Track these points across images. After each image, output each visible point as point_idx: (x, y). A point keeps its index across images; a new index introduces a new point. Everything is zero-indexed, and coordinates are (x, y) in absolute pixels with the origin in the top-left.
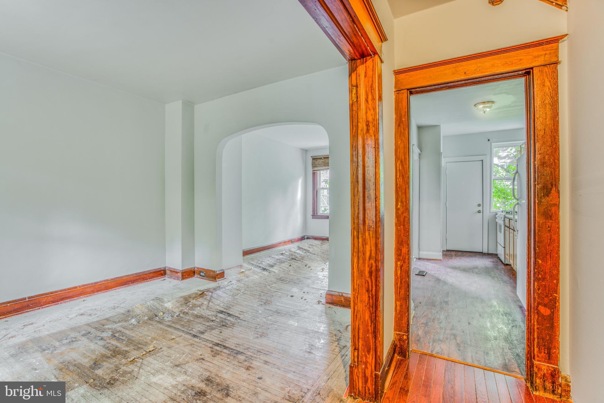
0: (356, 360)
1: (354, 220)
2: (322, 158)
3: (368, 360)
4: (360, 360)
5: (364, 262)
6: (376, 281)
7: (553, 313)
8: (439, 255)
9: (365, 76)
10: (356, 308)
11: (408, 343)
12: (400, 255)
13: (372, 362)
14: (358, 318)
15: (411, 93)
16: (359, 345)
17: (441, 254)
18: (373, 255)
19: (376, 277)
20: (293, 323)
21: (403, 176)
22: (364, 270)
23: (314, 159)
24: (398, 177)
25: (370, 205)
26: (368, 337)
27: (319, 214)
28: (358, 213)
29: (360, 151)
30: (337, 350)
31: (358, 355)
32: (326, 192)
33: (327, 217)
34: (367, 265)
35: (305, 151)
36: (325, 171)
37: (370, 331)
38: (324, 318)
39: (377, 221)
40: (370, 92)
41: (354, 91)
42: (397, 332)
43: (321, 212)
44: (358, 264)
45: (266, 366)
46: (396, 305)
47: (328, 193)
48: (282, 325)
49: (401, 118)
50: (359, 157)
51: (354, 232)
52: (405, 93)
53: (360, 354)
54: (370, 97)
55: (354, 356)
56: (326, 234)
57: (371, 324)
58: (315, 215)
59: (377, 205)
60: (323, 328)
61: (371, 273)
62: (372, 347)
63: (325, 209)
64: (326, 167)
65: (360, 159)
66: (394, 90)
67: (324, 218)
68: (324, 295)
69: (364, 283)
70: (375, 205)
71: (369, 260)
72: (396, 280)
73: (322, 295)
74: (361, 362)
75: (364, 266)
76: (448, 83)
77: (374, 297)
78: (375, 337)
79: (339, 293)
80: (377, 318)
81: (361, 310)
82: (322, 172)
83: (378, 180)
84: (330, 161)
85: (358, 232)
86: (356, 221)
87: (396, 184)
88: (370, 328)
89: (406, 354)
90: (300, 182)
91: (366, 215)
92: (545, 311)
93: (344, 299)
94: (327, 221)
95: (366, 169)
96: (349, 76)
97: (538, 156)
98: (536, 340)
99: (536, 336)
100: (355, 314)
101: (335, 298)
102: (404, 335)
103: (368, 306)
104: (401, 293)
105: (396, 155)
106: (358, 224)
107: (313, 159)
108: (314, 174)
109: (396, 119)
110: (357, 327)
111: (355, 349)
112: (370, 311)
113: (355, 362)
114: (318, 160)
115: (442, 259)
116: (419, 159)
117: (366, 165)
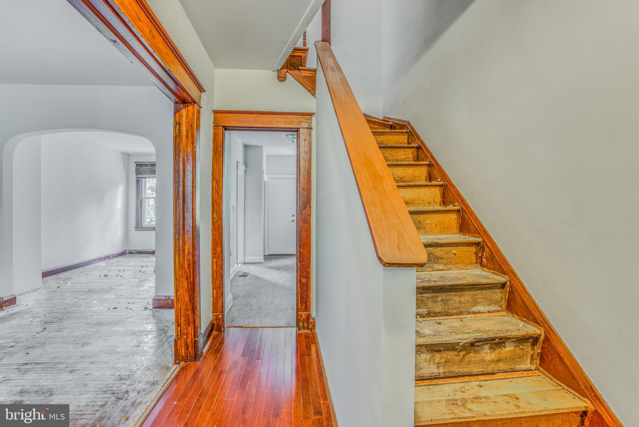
0: (179, 334)
1: (176, 226)
2: (148, 165)
3: (189, 331)
4: (182, 332)
5: (184, 258)
6: (193, 271)
7: (307, 281)
8: (261, 259)
9: (187, 118)
10: (178, 293)
11: (223, 320)
12: (215, 254)
13: (191, 332)
14: (180, 301)
15: (226, 129)
16: (181, 322)
17: (263, 257)
18: (191, 251)
19: (193, 268)
20: (120, 329)
21: (218, 192)
22: (184, 263)
23: (139, 165)
24: (214, 193)
25: (188, 215)
26: (188, 314)
27: (143, 226)
28: (179, 221)
29: (181, 174)
30: (165, 339)
31: (181, 329)
32: (152, 202)
33: (154, 229)
34: (186, 260)
35: (127, 156)
36: (151, 179)
37: (190, 309)
38: (152, 320)
39: (194, 227)
40: (190, 130)
41: (178, 127)
42: (214, 314)
43: (147, 223)
44: (179, 260)
45: (92, 365)
46: (213, 293)
47: (154, 203)
48: (106, 333)
49: (217, 147)
50: (180, 179)
51: (176, 236)
52: (221, 130)
53: (182, 328)
54: (190, 134)
55: (177, 331)
56: (152, 247)
57: (190, 303)
58: (139, 226)
59: (194, 215)
60: (150, 327)
61: (189, 265)
62: (191, 321)
63: (151, 220)
64: (153, 175)
65: (181, 180)
66: (213, 125)
67: (149, 230)
68: (151, 301)
69: (184, 273)
70: (192, 214)
71: (188, 255)
72: (213, 273)
73: (148, 303)
74: (183, 333)
75: (184, 261)
76: (251, 127)
77: (192, 283)
78: (194, 313)
79: (166, 296)
80: (195, 299)
81: (182, 294)
82: (147, 180)
83: (195, 196)
84: (157, 168)
85: (179, 235)
86: (177, 227)
87: (213, 199)
88: (189, 307)
89: (221, 329)
90: (120, 190)
91: (185, 222)
92: (304, 280)
93: (171, 301)
94: (154, 233)
95: (186, 187)
96: (174, 115)
97: (301, 185)
98: (300, 299)
99: (299, 297)
100: (178, 298)
101: (162, 302)
102: (219, 315)
103: (187, 290)
104: (217, 283)
105: (213, 176)
106: (179, 229)
107: (137, 165)
108: (138, 182)
109: (213, 148)
110: (179, 308)
111: (178, 326)
112: (189, 294)
113: (178, 336)
114: (144, 167)
115: (263, 261)
116: (245, 174)
117: (186, 185)
